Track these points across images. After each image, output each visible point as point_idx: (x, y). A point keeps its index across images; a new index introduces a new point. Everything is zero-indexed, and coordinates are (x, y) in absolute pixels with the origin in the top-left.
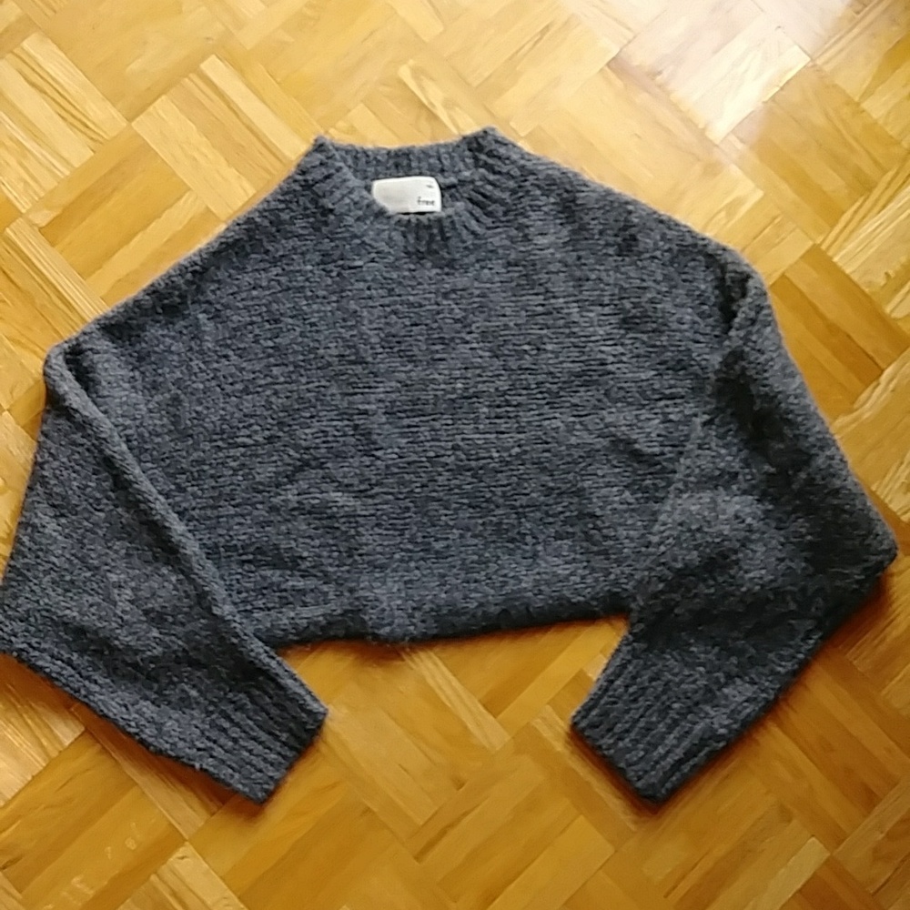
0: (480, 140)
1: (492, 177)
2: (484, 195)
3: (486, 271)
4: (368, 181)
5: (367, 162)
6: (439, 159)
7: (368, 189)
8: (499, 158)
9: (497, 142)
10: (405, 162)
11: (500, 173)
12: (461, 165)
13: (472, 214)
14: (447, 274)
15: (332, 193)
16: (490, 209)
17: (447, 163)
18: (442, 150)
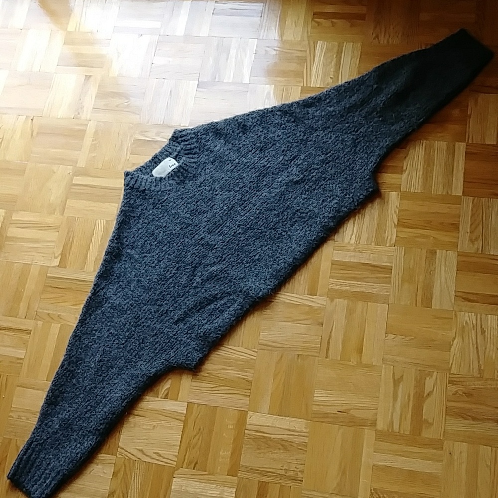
0: (175, 136)
1: (187, 143)
2: (188, 150)
3: (207, 170)
4: (150, 174)
5: (146, 169)
6: (167, 151)
7: (152, 176)
8: (185, 136)
9: (180, 132)
10: (157, 160)
11: (188, 140)
12: (175, 148)
13: (188, 158)
14: (196, 180)
15: (141, 185)
16: (194, 152)
17: (170, 150)
18: (166, 148)
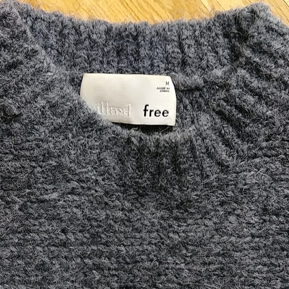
0: (244, 24)
1: (255, 83)
2: (240, 109)
3: (232, 218)
4: (76, 71)
5: (77, 43)
6: (181, 46)
7: (76, 83)
8: (271, 55)
9: (269, 29)
10: (130, 48)
11: (269, 78)
12: (211, 57)
13: (221, 135)
14: (177, 219)
15: (19, 90)
16: (248, 129)
17: (191, 52)
18: (187, 33)
